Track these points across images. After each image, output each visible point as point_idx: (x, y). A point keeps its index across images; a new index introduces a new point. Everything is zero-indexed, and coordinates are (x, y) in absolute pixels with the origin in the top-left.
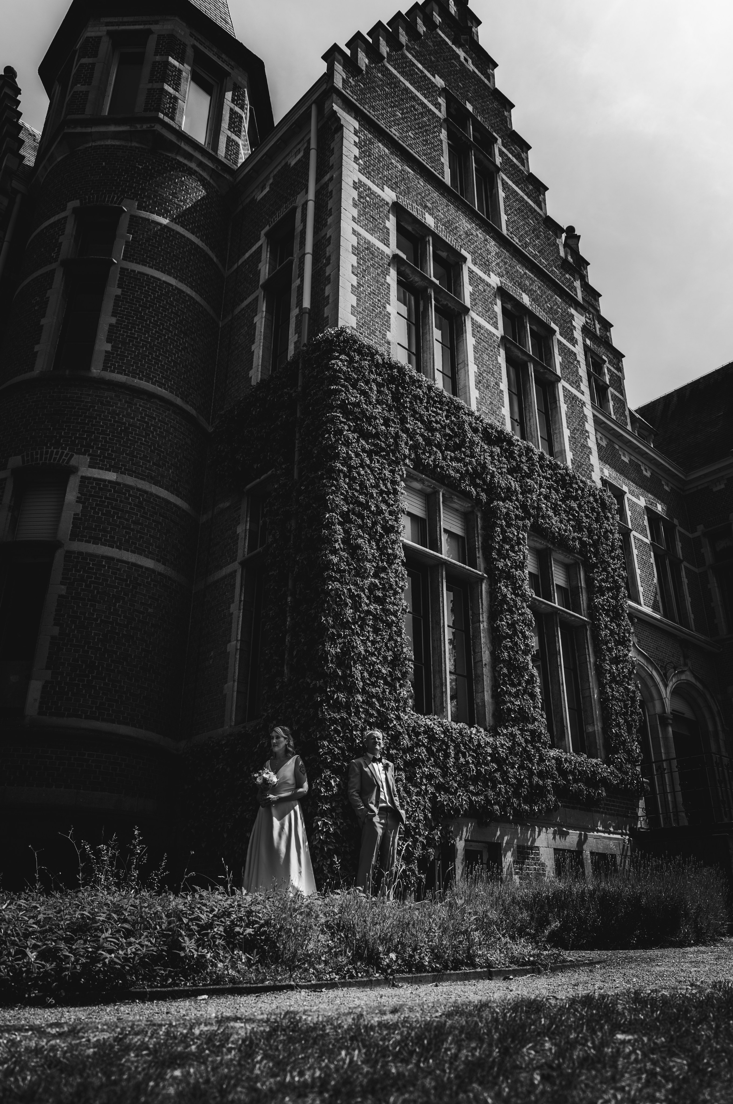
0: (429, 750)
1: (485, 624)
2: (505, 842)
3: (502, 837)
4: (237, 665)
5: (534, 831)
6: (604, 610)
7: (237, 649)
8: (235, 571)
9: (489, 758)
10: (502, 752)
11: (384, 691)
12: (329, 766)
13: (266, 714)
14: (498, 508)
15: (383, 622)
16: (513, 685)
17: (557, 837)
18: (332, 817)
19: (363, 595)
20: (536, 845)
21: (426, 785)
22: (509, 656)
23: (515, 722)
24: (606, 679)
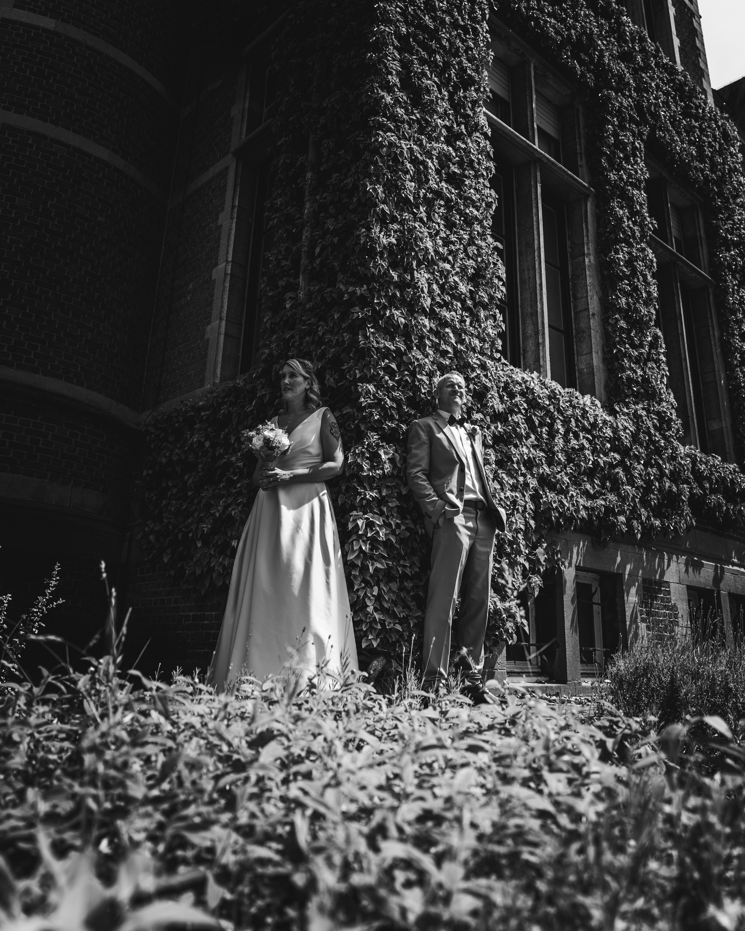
0: (529, 421)
1: (592, 258)
2: (627, 572)
3: (623, 565)
4: (226, 297)
5: (662, 558)
6: (730, 269)
7: (226, 274)
8: (227, 168)
9: (609, 445)
10: (626, 438)
11: (462, 321)
12: (377, 427)
13: (267, 351)
14: (608, 98)
15: (461, 213)
16: (634, 346)
17: (690, 570)
18: (382, 514)
19: (430, 164)
20: (666, 579)
21: (524, 475)
22: (628, 304)
23: (638, 398)
24: (736, 359)
